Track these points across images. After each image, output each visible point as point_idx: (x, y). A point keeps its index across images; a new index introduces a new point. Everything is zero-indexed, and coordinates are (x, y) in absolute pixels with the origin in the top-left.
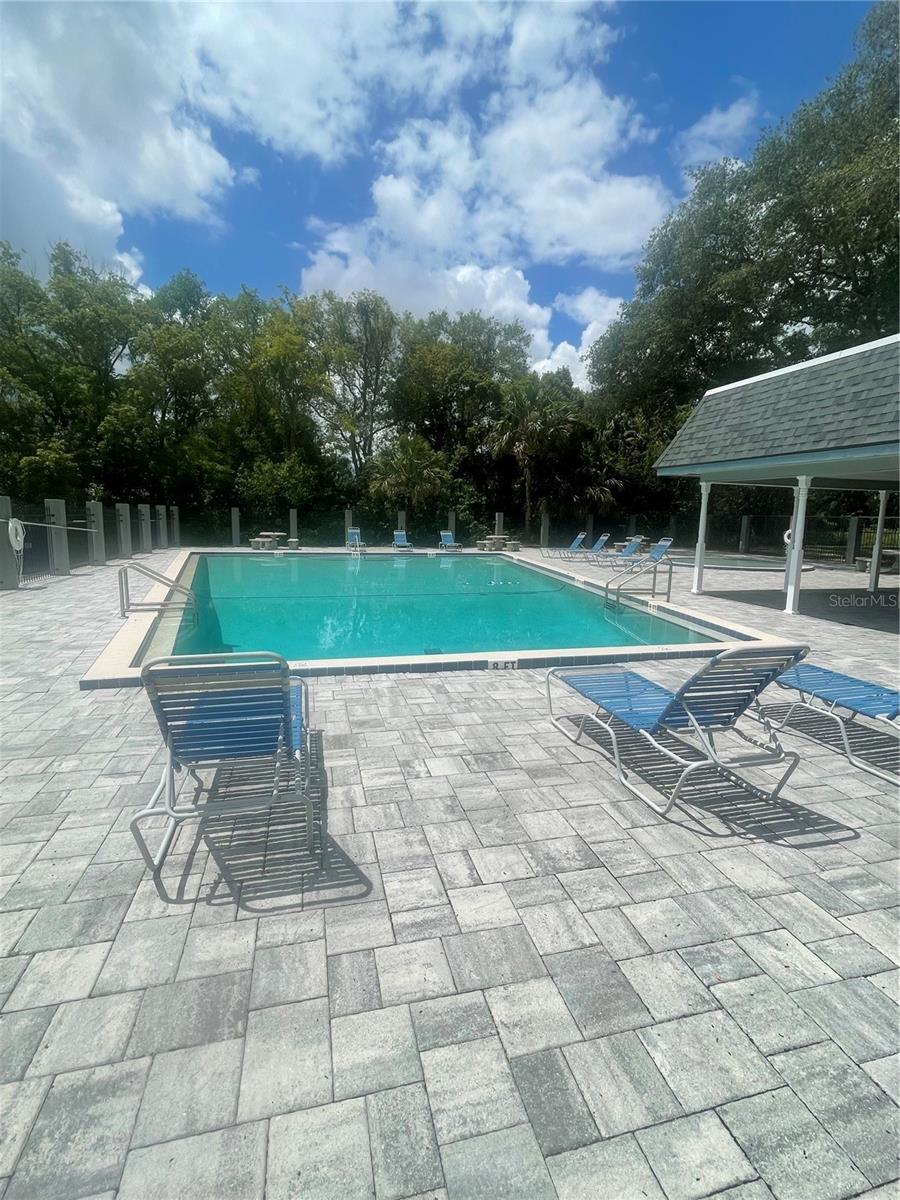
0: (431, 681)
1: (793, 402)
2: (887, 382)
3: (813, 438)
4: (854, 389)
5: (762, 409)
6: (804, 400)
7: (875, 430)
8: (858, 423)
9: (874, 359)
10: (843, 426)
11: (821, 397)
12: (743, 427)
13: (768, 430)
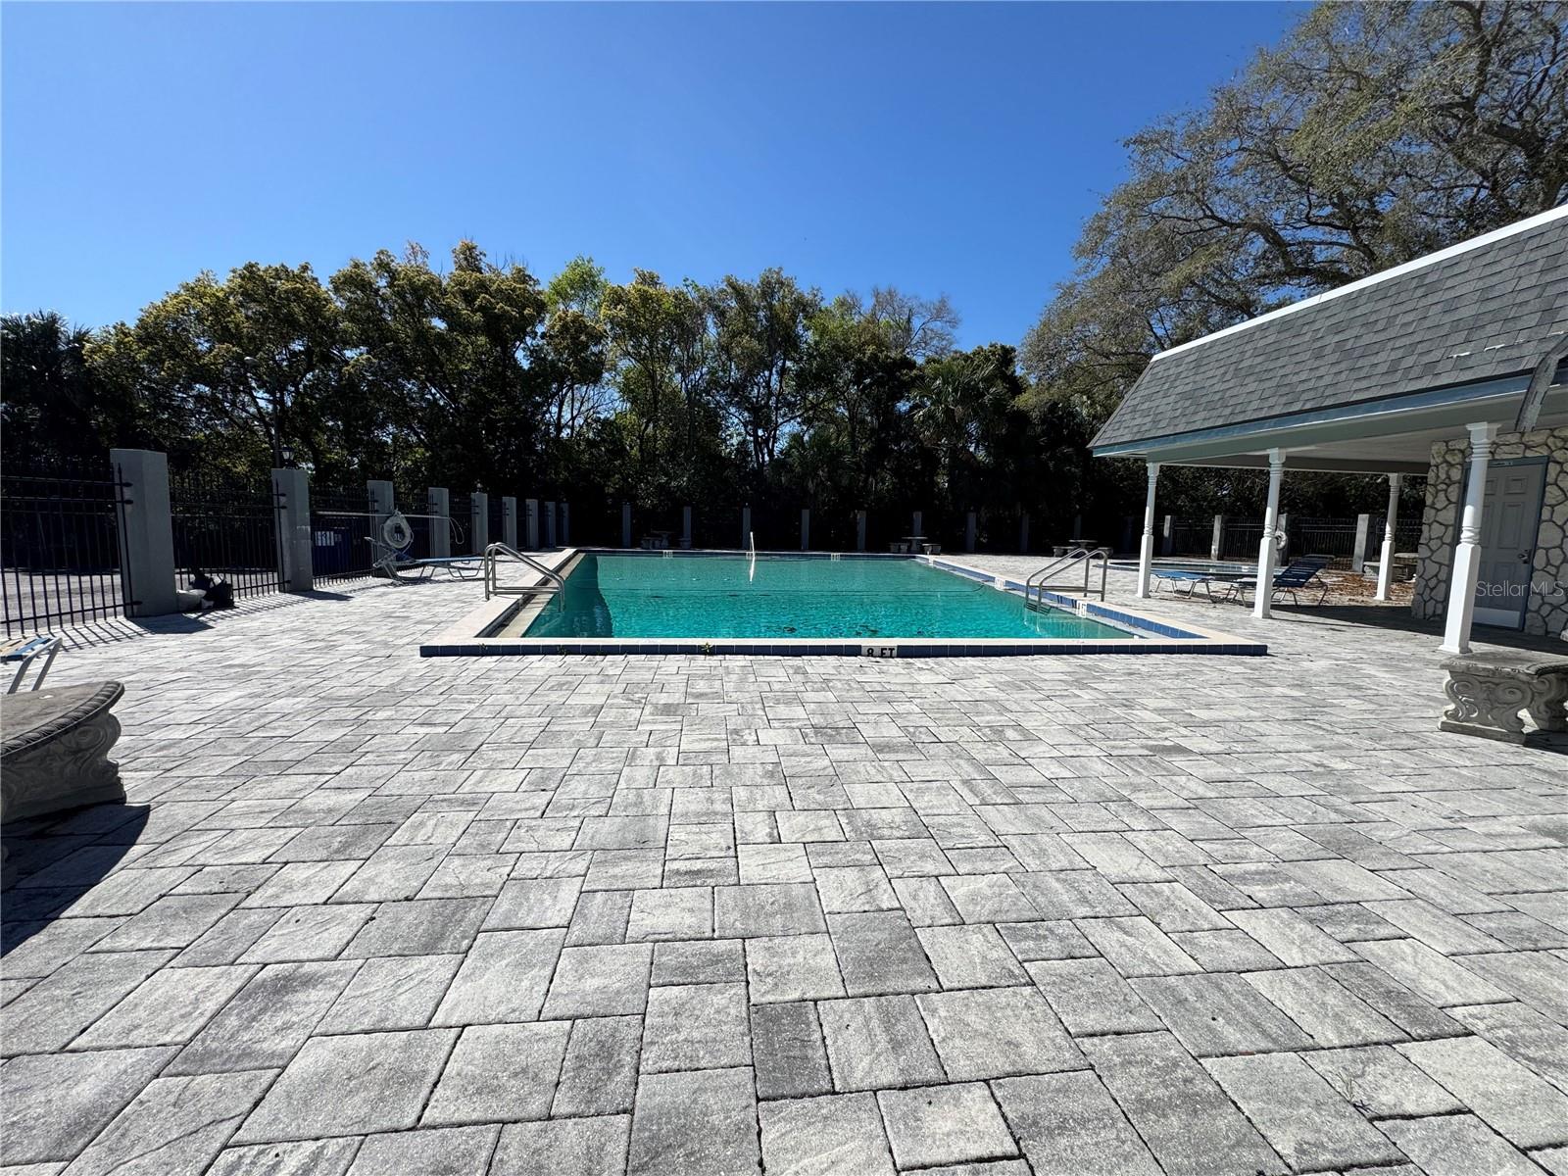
0: (790, 663)
3: (1284, 400)
4: (1337, 338)
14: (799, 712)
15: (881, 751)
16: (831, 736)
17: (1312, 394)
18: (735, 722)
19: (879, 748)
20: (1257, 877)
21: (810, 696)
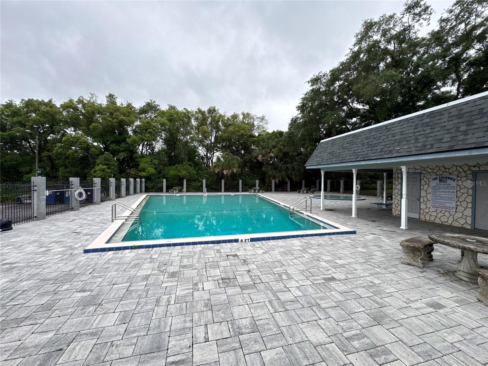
0: (216, 248)
1: (348, 145)
2: (377, 139)
3: (355, 157)
4: (367, 141)
5: (339, 147)
6: (352, 144)
7: (375, 154)
8: (369, 152)
9: (373, 131)
10: (365, 153)
11: (357, 143)
12: (333, 153)
13: (341, 154)
14: (217, 272)
15: (243, 289)
16: (228, 283)
17: (362, 156)
18: (196, 279)
19: (243, 288)
20: (356, 337)
21: (222, 264)
